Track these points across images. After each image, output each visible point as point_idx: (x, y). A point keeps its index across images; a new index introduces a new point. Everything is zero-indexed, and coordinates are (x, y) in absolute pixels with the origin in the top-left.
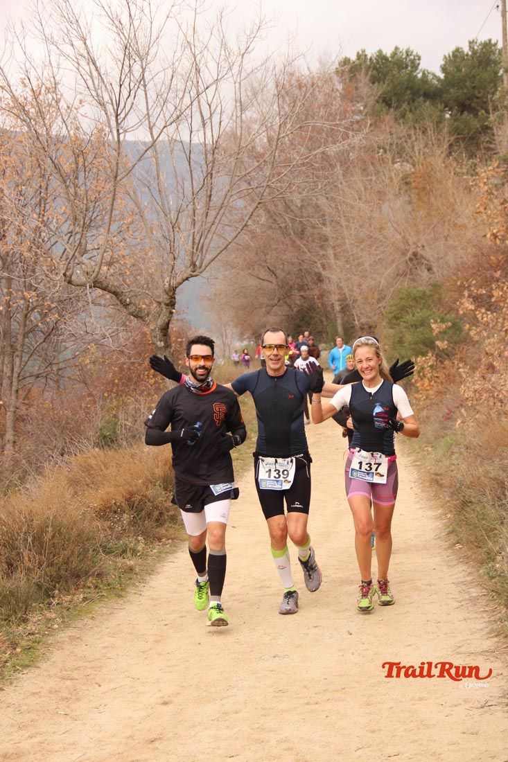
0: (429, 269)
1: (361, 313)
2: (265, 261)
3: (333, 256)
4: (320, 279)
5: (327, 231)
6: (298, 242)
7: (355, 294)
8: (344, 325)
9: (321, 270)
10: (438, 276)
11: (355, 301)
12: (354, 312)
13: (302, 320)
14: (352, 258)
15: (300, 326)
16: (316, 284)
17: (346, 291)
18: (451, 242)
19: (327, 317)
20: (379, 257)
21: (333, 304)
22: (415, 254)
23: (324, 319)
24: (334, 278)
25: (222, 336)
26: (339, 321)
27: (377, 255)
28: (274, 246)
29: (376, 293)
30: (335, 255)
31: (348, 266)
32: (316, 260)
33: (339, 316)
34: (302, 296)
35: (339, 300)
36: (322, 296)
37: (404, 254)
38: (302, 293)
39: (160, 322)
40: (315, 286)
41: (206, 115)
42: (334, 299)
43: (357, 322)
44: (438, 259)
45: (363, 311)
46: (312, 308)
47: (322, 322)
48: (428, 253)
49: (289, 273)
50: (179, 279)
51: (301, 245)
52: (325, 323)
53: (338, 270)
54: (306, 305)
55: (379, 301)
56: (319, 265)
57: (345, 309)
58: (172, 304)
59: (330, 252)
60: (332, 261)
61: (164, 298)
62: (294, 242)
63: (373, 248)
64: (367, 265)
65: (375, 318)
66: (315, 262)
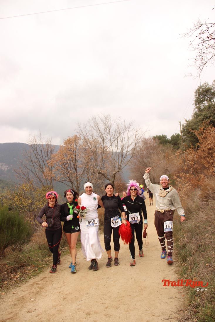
0: (169, 172)
10: (170, 173)
18: (173, 167)
22: (166, 169)
33: (153, 181)
37: (164, 169)
39: (113, 180)
41: (122, 139)
44: (170, 170)
48: (169, 169)
50: (116, 172)
58: (115, 177)
61: (113, 176)
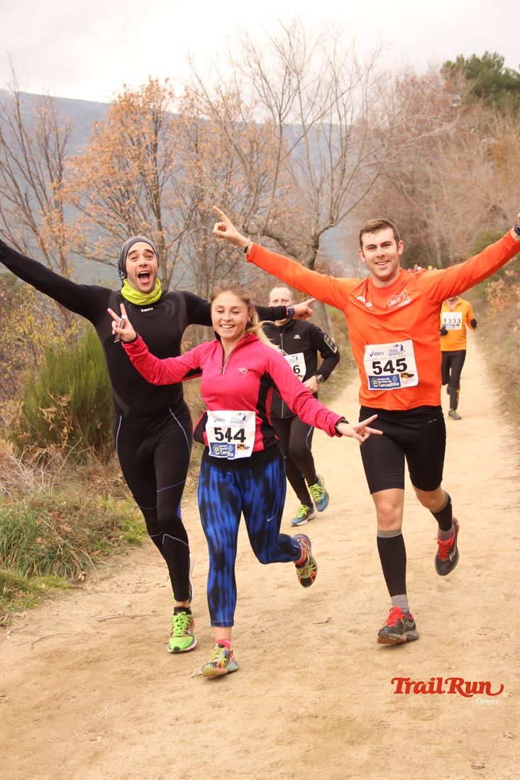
0: (504, 217)
1: (455, 250)
2: (386, 212)
3: (434, 209)
4: (425, 225)
5: (430, 190)
6: (410, 198)
7: (450, 236)
8: (442, 258)
9: (426, 219)
11: (450, 241)
12: (450, 249)
13: (412, 255)
14: (448, 210)
15: (410, 259)
16: (422, 228)
17: (444, 234)
19: (430, 253)
20: (468, 209)
21: (434, 243)
22: (494, 207)
23: (428, 254)
24: (436, 224)
25: (354, 266)
26: (439, 256)
27: (467, 207)
28: (392, 202)
29: (466, 236)
30: (437, 208)
31: (445, 216)
32: (422, 211)
33: (439, 251)
34: (412, 238)
35: (439, 240)
36: (427, 237)
37: (486, 206)
38: (412, 235)
40: (421, 230)
42: (435, 240)
43: (451, 257)
45: (456, 249)
46: (419, 246)
47: (426, 256)
48: (504, 206)
49: (403, 221)
51: (412, 201)
52: (429, 257)
53: (439, 218)
54: (414, 244)
55: (468, 240)
56: (424, 214)
57: (443, 246)
58: (316, 246)
59: (433, 206)
60: (434, 212)
62: (406, 198)
63: (464, 202)
64: (459, 215)
65: (465, 253)
66: (422, 213)
